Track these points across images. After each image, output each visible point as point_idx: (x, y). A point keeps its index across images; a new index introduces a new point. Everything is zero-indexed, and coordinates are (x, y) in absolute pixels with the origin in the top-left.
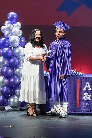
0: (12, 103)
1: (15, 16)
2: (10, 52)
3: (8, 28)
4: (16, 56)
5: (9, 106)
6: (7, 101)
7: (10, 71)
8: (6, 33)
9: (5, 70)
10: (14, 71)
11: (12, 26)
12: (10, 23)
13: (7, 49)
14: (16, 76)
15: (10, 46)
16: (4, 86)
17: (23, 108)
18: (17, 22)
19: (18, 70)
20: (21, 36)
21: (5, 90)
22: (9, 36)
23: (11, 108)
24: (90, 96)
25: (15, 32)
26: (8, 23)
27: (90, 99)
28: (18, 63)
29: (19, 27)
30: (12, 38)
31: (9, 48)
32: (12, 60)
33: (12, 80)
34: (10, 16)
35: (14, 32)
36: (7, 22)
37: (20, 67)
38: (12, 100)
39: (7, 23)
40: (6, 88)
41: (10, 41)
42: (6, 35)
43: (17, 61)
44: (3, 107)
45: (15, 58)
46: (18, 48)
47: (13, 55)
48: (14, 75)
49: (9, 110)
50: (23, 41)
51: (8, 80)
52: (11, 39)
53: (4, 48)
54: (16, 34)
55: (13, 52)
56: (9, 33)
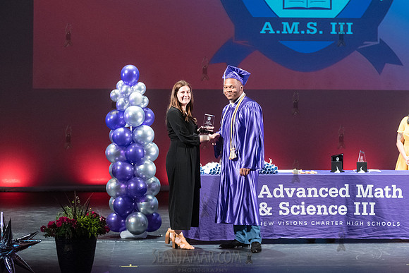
0: (132, 226)
1: (135, 73)
2: (127, 135)
3: (122, 93)
4: (137, 143)
5: (127, 231)
6: (124, 222)
7: (128, 168)
8: (120, 101)
9: (119, 168)
10: (135, 169)
11: (129, 90)
12: (127, 84)
13: (121, 130)
14: (139, 177)
15: (127, 126)
16: (117, 196)
17: (152, 234)
18: (138, 82)
19: (142, 167)
20: (147, 107)
21: (119, 203)
22: (125, 107)
23: (131, 235)
24: (270, 209)
25: (135, 100)
26: (123, 85)
27: (271, 214)
28: (142, 155)
29: (143, 92)
30: (131, 111)
31: (124, 128)
32: (131, 150)
33: (132, 185)
34: (126, 72)
35: (133, 101)
36: (121, 82)
37: (146, 162)
38: (132, 220)
39: (120, 85)
40: (121, 199)
41: (127, 116)
42: (120, 106)
43: (140, 151)
44: (117, 233)
45: (137, 146)
46: (142, 128)
47: (133, 141)
48: (135, 176)
49: (128, 239)
50: (149, 115)
51: (125, 184)
52: (128, 112)
53: (116, 128)
54: (138, 104)
55: (133, 135)
56: (125, 101)
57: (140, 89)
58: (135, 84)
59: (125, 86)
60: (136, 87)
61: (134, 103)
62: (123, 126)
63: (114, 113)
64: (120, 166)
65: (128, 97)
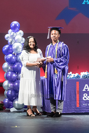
1: (18, 25)
2: (14, 58)
3: (11, 36)
4: (19, 62)
5: (14, 108)
6: (12, 103)
8: (10, 40)
10: (18, 76)
11: (15, 34)
13: (11, 55)
21: (10, 93)
33: (16, 84)
34: (13, 25)
39: (10, 32)
40: (10, 91)
47: (17, 61)
48: (18, 79)
49: (14, 112)
52: (14, 46)
53: (8, 54)
56: (12, 40)
57: (20, 34)
58: (18, 31)
59: (13, 32)
60: (18, 33)
61: (17, 41)
62: (11, 53)
63: (7, 46)
64: (10, 74)
65: (14, 38)
